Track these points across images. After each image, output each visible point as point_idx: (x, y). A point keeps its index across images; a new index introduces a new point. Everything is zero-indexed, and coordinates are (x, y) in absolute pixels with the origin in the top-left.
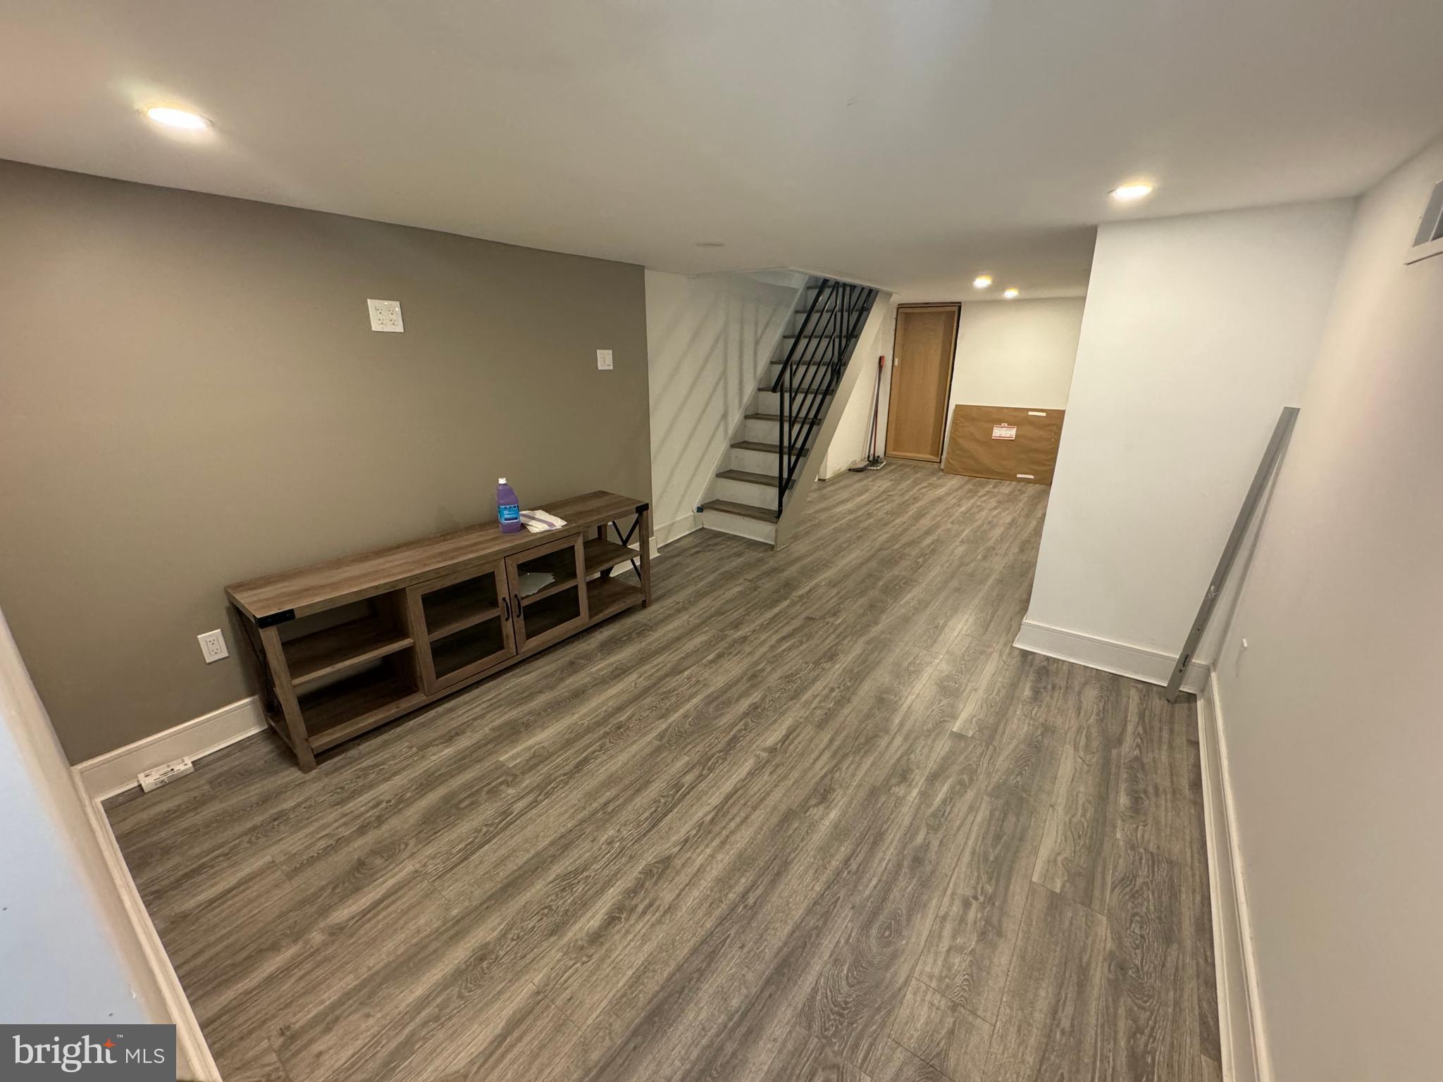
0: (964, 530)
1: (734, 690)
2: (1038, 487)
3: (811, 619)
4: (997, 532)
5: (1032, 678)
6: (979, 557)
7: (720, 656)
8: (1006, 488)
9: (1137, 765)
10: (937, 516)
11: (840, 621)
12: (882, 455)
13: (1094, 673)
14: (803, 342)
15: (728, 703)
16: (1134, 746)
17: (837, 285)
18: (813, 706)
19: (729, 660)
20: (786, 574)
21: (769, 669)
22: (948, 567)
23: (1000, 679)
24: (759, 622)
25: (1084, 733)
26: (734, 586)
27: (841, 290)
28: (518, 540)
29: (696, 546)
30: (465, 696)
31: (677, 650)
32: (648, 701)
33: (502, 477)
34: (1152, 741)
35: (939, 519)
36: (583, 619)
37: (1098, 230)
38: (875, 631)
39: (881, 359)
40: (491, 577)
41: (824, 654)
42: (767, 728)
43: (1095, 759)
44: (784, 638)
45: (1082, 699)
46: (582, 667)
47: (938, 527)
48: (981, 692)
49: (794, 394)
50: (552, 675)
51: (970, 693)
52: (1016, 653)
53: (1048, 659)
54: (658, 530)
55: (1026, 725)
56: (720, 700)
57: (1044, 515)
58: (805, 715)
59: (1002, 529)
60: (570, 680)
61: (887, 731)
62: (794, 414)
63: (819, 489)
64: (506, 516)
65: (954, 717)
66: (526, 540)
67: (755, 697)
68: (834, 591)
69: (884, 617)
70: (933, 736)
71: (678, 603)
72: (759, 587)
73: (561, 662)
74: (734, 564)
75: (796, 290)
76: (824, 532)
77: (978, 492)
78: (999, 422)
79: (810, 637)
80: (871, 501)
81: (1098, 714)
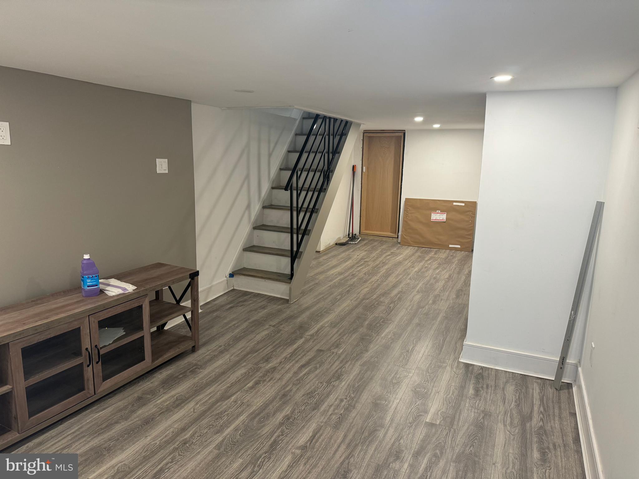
0: (418, 284)
1: (271, 407)
2: (463, 253)
3: (321, 351)
4: (441, 284)
5: (473, 382)
6: (431, 302)
7: (257, 383)
8: (443, 254)
9: (542, 432)
10: (398, 275)
11: (341, 351)
12: (358, 234)
13: (511, 376)
14: (305, 156)
15: (268, 417)
16: (539, 419)
17: (325, 118)
18: (330, 413)
19: (264, 385)
20: (299, 320)
21: (295, 389)
22: (411, 309)
23: (453, 384)
24: (284, 355)
25: (509, 415)
26: (262, 331)
27: (328, 120)
28: (99, 302)
29: (229, 304)
30: (50, 432)
31: (224, 381)
32: (205, 422)
33: (86, 254)
34: (549, 415)
35: (401, 276)
36: (147, 363)
37: (487, 96)
38: (366, 356)
39: (354, 167)
40: (77, 331)
41: (333, 376)
42: (298, 433)
43: (517, 431)
44: (303, 366)
45: (505, 392)
46: (149, 401)
47: (401, 282)
48: (442, 394)
49: (300, 191)
50: (125, 408)
51: (435, 395)
52: (462, 365)
53: (482, 368)
54: (203, 291)
55: (473, 413)
56: (262, 415)
57: (470, 272)
58: (324, 421)
59: (444, 282)
60: (140, 412)
61: (382, 426)
62: (300, 206)
63: (316, 258)
64: (88, 284)
65: (426, 412)
66: (106, 301)
67: (287, 410)
68: (335, 330)
69: (372, 346)
70: (413, 427)
71: (220, 346)
72: (281, 330)
73: (130, 399)
74: (260, 314)
75: (295, 120)
76: (323, 289)
77: (425, 258)
78: (435, 210)
79: (322, 363)
80: (353, 266)
81: (516, 402)
